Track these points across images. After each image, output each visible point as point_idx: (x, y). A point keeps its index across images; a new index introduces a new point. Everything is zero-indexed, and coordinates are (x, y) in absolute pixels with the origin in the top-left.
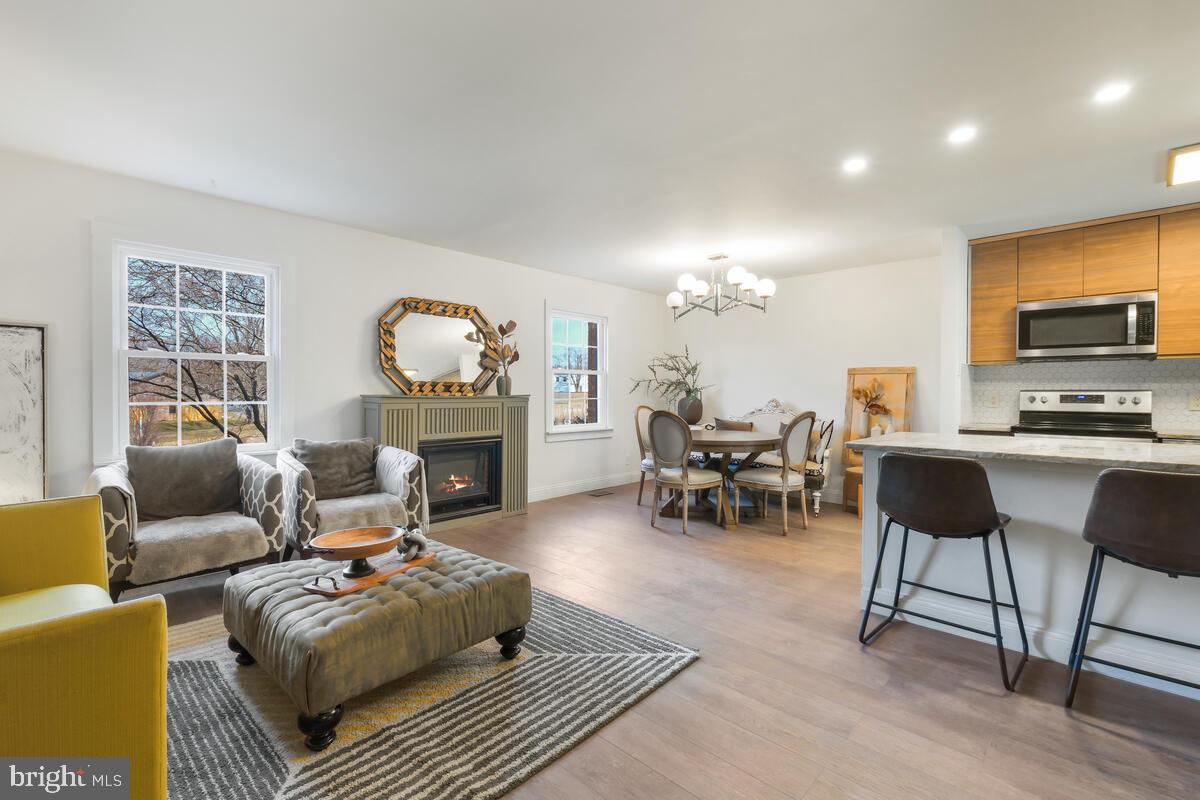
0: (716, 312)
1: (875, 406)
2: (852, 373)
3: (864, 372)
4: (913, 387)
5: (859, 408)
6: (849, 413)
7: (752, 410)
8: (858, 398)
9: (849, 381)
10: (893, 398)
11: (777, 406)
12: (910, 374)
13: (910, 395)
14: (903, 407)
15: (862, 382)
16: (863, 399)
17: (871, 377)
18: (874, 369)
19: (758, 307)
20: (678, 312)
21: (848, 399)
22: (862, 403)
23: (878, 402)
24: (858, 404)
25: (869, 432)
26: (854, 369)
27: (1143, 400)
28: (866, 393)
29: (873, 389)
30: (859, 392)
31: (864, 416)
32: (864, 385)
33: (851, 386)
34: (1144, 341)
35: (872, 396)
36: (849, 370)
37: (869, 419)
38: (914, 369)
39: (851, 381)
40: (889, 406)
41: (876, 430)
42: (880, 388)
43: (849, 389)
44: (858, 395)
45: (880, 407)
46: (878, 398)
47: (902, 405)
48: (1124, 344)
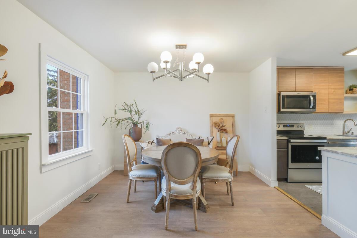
0: (181, 79)
1: (222, 130)
2: (211, 116)
3: (216, 115)
4: (234, 122)
5: (215, 131)
6: (211, 132)
7: (169, 133)
8: (215, 127)
9: (210, 119)
10: (228, 127)
11: (181, 131)
12: (233, 117)
13: (233, 125)
15: (216, 119)
17: (220, 118)
18: (220, 114)
21: (211, 127)
22: (217, 128)
23: (223, 128)
24: (215, 129)
25: (221, 140)
26: (212, 114)
27: (303, 126)
28: (218, 124)
29: (221, 123)
30: (215, 124)
31: (218, 134)
32: (217, 121)
33: (211, 121)
34: (314, 107)
35: (221, 125)
36: (210, 115)
37: (220, 135)
38: (234, 115)
39: (211, 119)
40: (228, 130)
41: (224, 140)
42: (223, 122)
43: (210, 123)
44: (215, 125)
45: (225, 130)
46: (223, 126)
47: (231, 129)
48: (309, 108)
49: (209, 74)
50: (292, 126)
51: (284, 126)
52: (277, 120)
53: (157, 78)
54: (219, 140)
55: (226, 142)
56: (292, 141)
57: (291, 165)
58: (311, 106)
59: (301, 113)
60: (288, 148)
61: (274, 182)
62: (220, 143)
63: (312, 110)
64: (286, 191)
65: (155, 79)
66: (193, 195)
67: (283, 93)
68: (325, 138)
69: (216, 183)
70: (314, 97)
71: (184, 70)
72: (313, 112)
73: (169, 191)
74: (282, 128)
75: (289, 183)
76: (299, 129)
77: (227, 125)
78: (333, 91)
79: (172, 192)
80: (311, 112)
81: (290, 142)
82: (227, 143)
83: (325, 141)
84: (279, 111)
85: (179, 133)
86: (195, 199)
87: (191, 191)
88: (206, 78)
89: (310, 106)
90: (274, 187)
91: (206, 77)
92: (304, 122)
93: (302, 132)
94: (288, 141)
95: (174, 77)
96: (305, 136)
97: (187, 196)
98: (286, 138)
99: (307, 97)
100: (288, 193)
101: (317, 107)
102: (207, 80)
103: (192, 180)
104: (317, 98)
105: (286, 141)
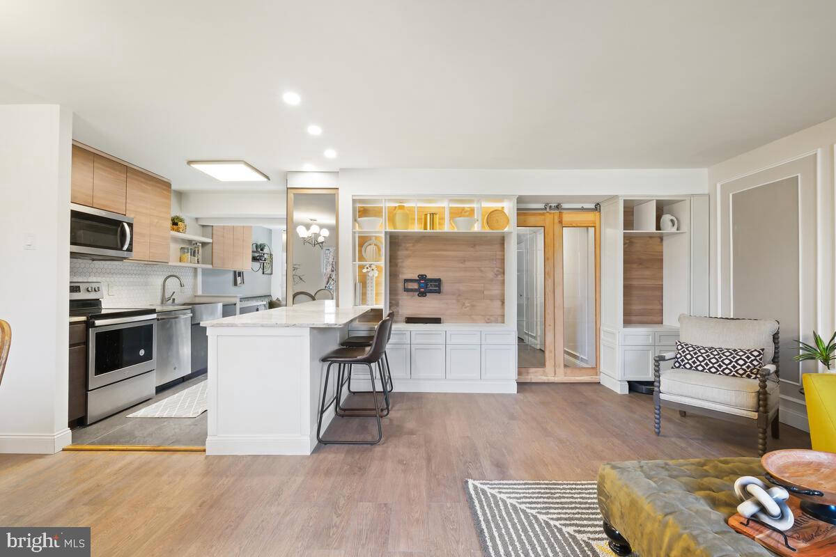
27: (100, 289)
34: (130, 250)
48: (121, 249)
50: (76, 289)
56: (98, 322)
57: (94, 381)
58: (126, 247)
59: (95, 257)
60: (86, 343)
63: (125, 254)
64: (101, 443)
68: (152, 311)
70: (130, 225)
72: (125, 258)
75: (89, 427)
76: (92, 295)
78: (156, 221)
80: (121, 259)
81: (93, 325)
83: (154, 316)
89: (122, 245)
90: (64, 450)
94: (89, 325)
96: (103, 312)
98: (83, 318)
99: (119, 224)
100: (109, 443)
101: (134, 250)
104: (135, 230)
105: (83, 326)
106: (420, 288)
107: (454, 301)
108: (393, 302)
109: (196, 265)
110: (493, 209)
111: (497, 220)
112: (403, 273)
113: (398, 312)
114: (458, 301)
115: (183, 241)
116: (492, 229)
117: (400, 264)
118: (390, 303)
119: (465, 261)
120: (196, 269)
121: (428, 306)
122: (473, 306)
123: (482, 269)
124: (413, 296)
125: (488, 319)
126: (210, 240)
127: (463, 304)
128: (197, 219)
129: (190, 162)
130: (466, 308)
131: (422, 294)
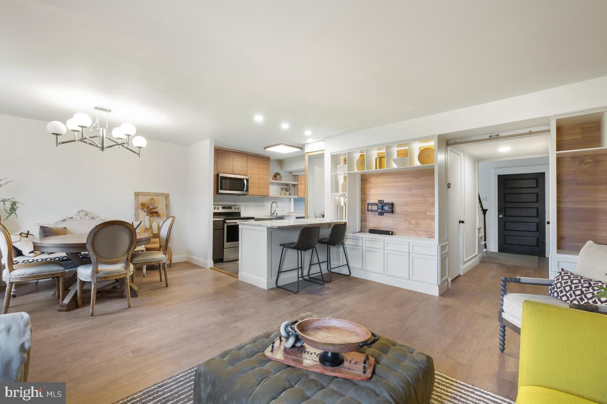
0: (102, 149)
1: (153, 213)
2: (137, 194)
3: (144, 194)
4: (169, 203)
5: (143, 214)
6: (137, 217)
8: (142, 209)
9: (135, 199)
10: (161, 209)
11: (87, 215)
12: (167, 197)
13: (167, 207)
14: (165, 213)
15: (142, 199)
16: (146, 210)
17: (150, 197)
18: (149, 193)
19: (135, 153)
20: (60, 139)
21: (136, 209)
23: (154, 210)
24: (143, 212)
25: (151, 226)
26: (138, 193)
27: (240, 208)
28: (147, 206)
29: (151, 204)
30: (143, 205)
31: (147, 218)
32: (145, 201)
33: (137, 201)
34: (247, 190)
35: (151, 207)
36: (135, 193)
37: (150, 220)
38: (168, 194)
39: (137, 199)
40: (160, 212)
41: (155, 226)
42: (154, 203)
43: (135, 204)
44: (142, 207)
45: (157, 213)
46: (154, 209)
47: (165, 211)
49: (140, 148)
50: (230, 208)
51: (223, 208)
52: (214, 201)
53: (63, 143)
54: (148, 225)
55: (157, 227)
56: (227, 221)
57: (226, 244)
58: (245, 189)
60: (224, 229)
61: (210, 263)
62: (150, 229)
63: (245, 193)
65: (59, 144)
66: (126, 274)
67: (221, 175)
69: (144, 276)
70: (247, 180)
71: (106, 138)
72: (247, 194)
73: (96, 274)
74: (221, 210)
75: (224, 263)
76: (237, 211)
77: (159, 207)
78: (262, 176)
79: (100, 274)
80: (245, 195)
82: (159, 229)
84: (216, 192)
85: (83, 218)
86: (128, 277)
87: (125, 270)
88: (137, 152)
90: (210, 268)
91: (137, 150)
92: (241, 204)
93: (239, 214)
94: (224, 222)
95: (90, 144)
96: (241, 217)
97: (120, 275)
98: (222, 219)
99: (242, 180)
100: (223, 270)
101: (249, 190)
102: (138, 154)
103: (125, 258)
104: (249, 181)
105: (222, 222)
106: (378, 209)
107: (403, 220)
108: (363, 218)
109: (290, 197)
110: (424, 148)
111: (429, 156)
112: (369, 199)
113: (366, 225)
114: (406, 219)
115: (282, 184)
116: (423, 164)
117: (367, 193)
118: (361, 219)
119: (410, 189)
120: (290, 198)
121: (385, 222)
122: (417, 224)
123: (424, 195)
124: (375, 215)
125: (430, 235)
126: (297, 183)
127: (410, 222)
128: (291, 172)
129: (265, 148)
130: (412, 225)
131: (381, 214)
